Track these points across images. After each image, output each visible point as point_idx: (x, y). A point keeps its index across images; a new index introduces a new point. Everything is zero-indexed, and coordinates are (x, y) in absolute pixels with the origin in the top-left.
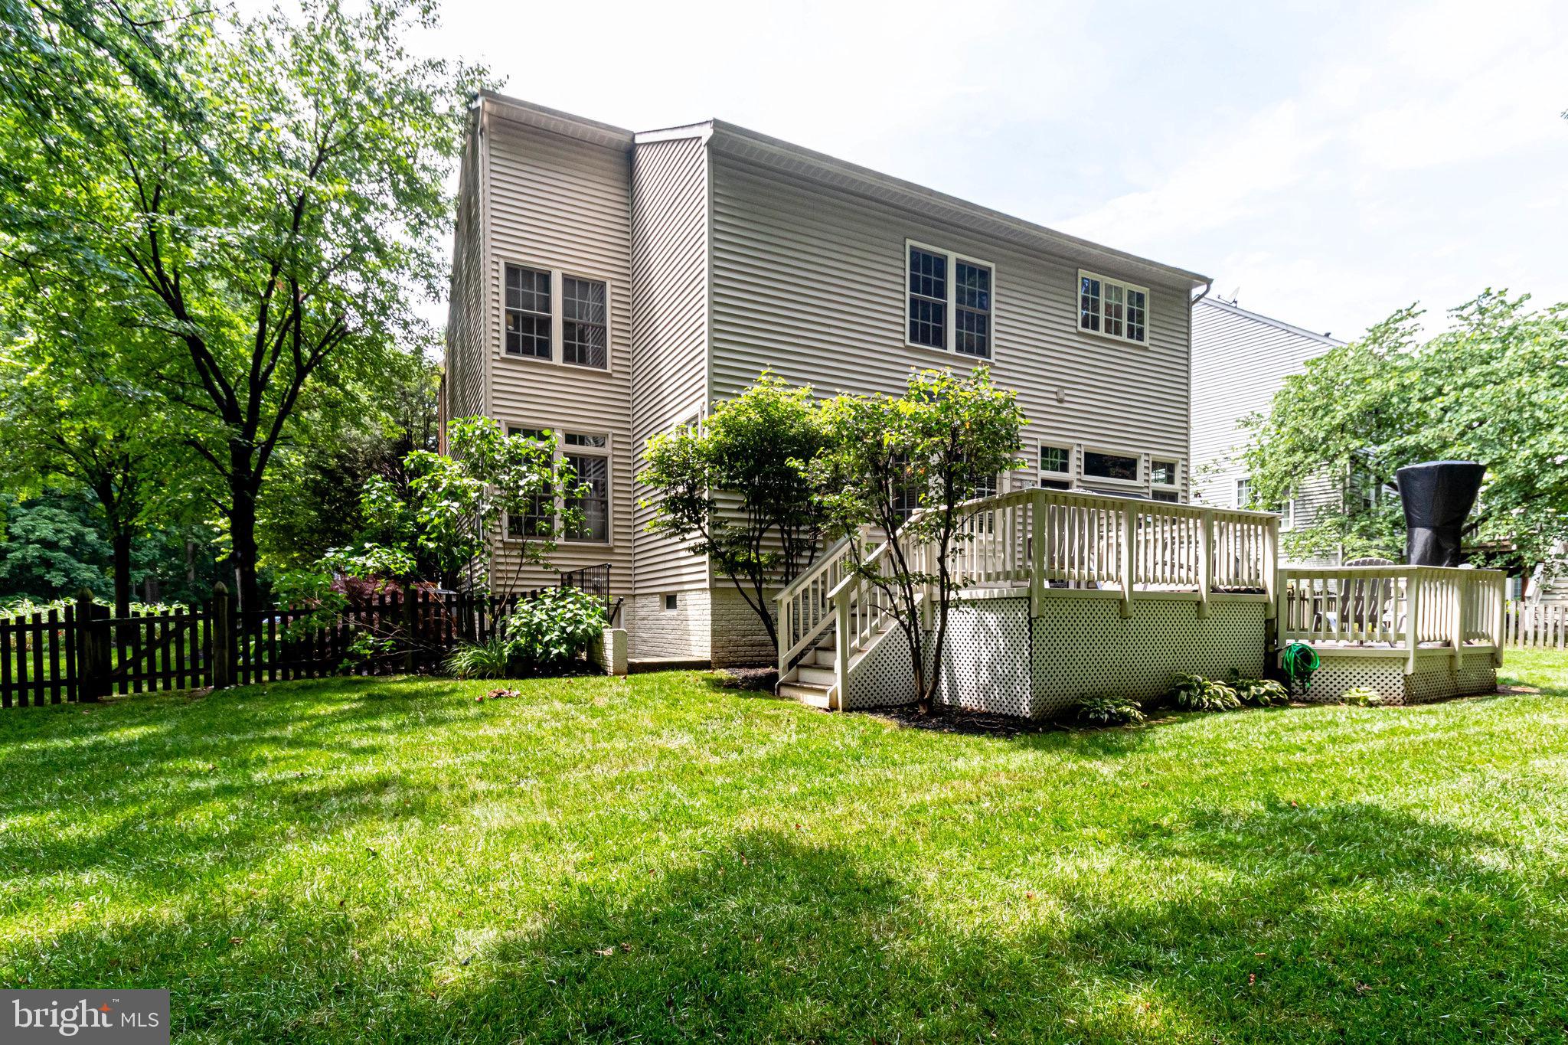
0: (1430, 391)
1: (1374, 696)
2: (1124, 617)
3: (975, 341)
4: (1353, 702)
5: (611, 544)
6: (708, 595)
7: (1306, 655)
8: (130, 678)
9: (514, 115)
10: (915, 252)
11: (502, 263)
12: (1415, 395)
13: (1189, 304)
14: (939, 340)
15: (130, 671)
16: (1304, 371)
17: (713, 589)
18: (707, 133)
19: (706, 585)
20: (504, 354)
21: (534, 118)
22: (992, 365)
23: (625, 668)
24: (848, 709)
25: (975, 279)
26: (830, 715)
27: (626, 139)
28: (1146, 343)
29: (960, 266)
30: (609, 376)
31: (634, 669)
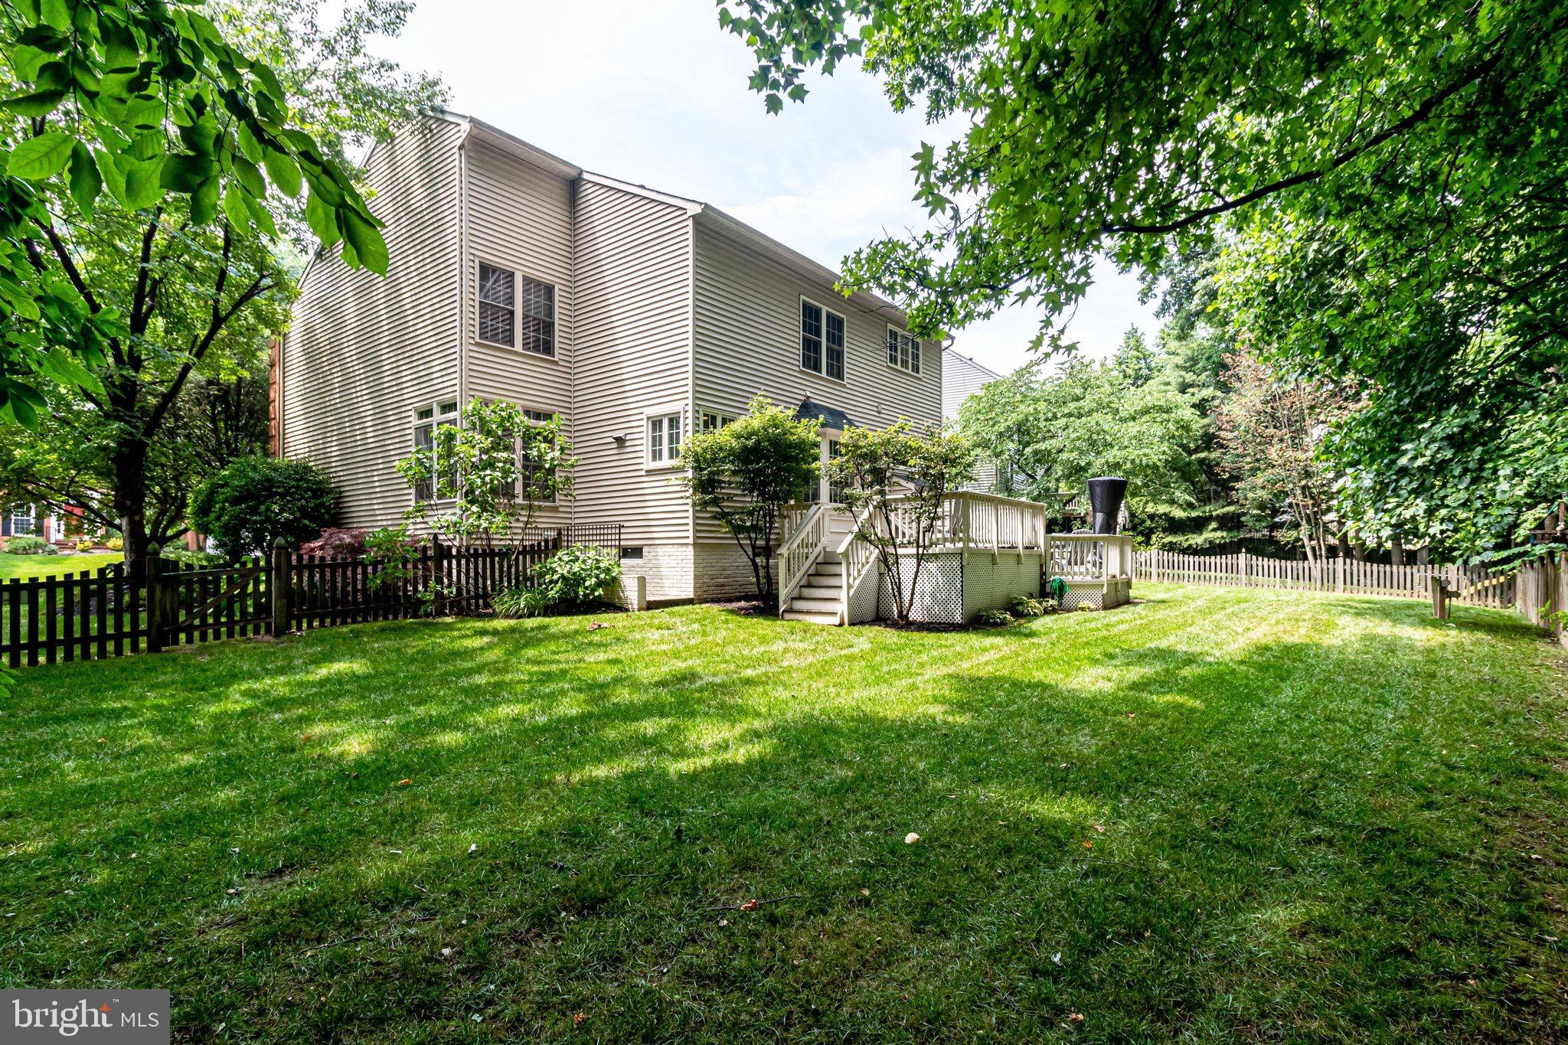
0: (1050, 415)
1: (1092, 606)
2: (994, 563)
3: (836, 371)
4: (1083, 609)
5: (557, 503)
6: (691, 549)
7: (1062, 585)
8: (196, 628)
9: (489, 139)
10: (805, 305)
11: (477, 261)
12: (1042, 417)
13: (941, 351)
14: (817, 367)
15: (197, 622)
16: (981, 393)
17: (695, 545)
18: (697, 209)
19: (691, 541)
20: (477, 339)
21: (506, 144)
22: (844, 386)
23: (644, 605)
24: (851, 624)
25: (836, 324)
26: (840, 630)
27: (574, 173)
28: (920, 375)
29: (829, 315)
30: (556, 363)
31: (652, 606)
